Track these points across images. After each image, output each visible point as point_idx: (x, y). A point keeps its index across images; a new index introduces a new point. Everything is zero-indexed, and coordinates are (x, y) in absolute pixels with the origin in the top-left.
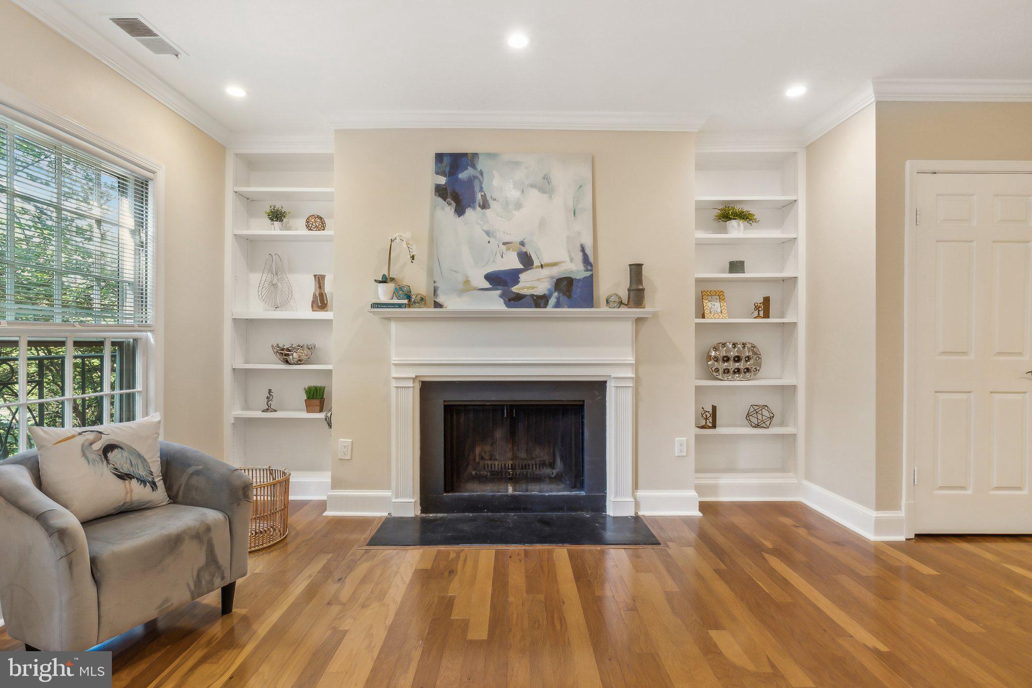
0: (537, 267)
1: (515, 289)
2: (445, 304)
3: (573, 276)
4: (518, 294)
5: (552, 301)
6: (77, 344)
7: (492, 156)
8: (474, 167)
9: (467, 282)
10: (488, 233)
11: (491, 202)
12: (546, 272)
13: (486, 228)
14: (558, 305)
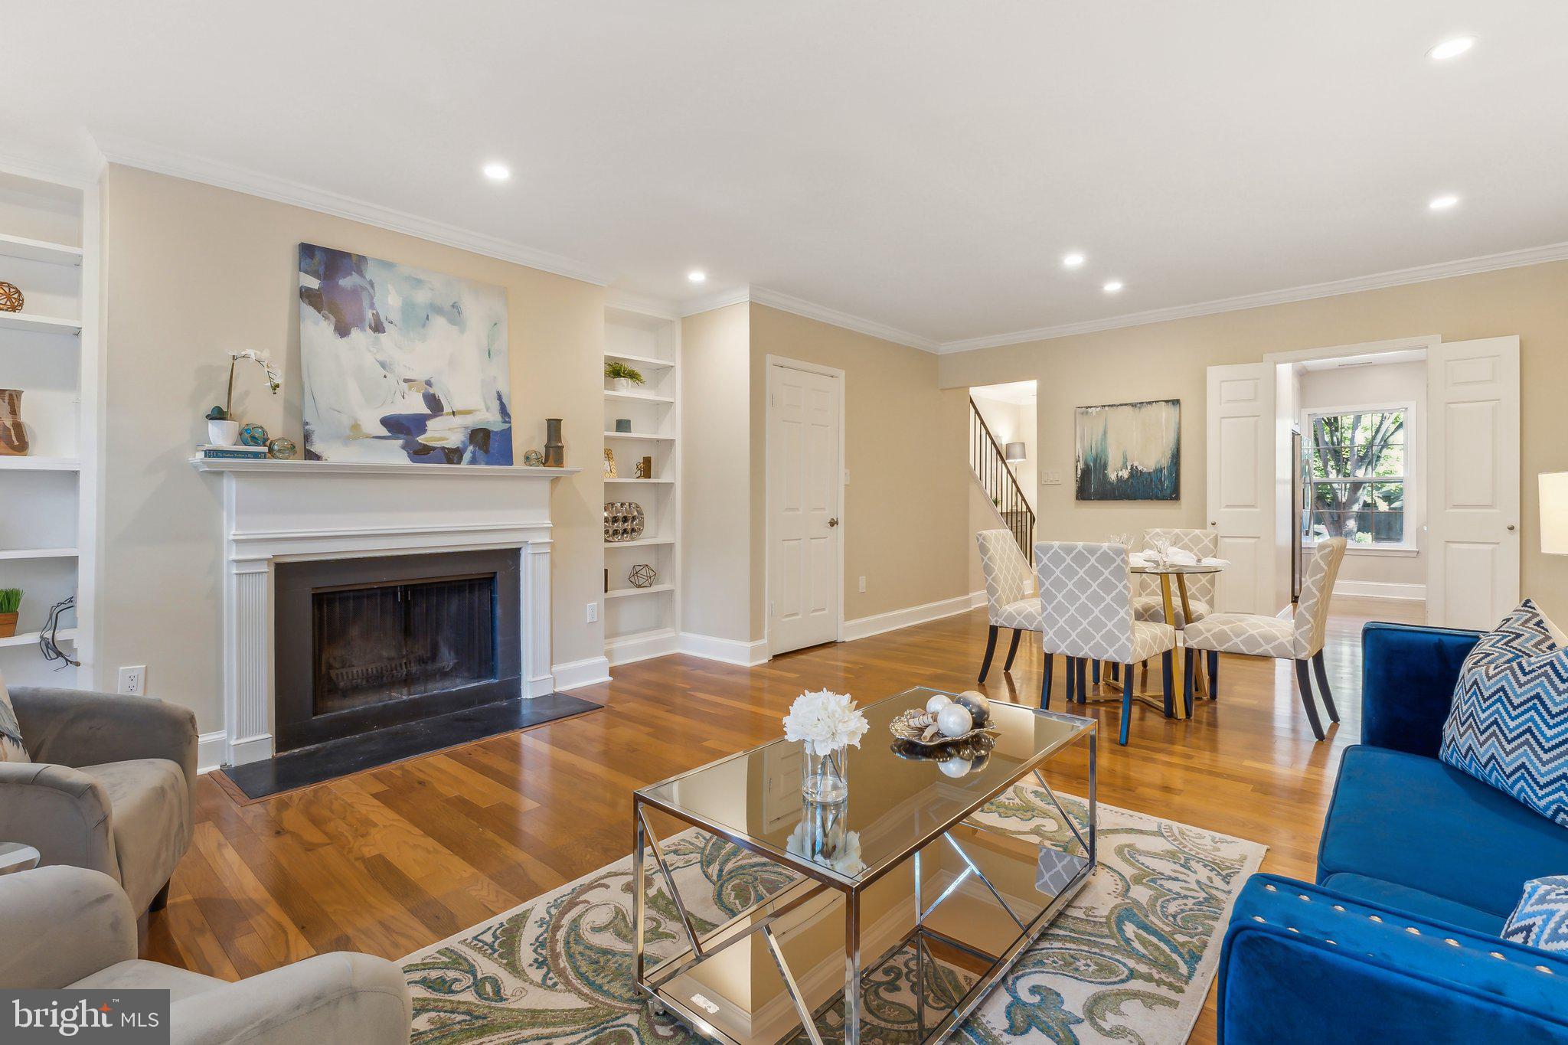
0: (448, 414)
1: (421, 439)
2: (324, 455)
3: (491, 428)
4: (425, 445)
5: (467, 456)
7: (387, 265)
8: (360, 273)
9: (356, 427)
10: (383, 365)
11: (386, 324)
12: (458, 421)
13: (380, 358)
14: (473, 461)
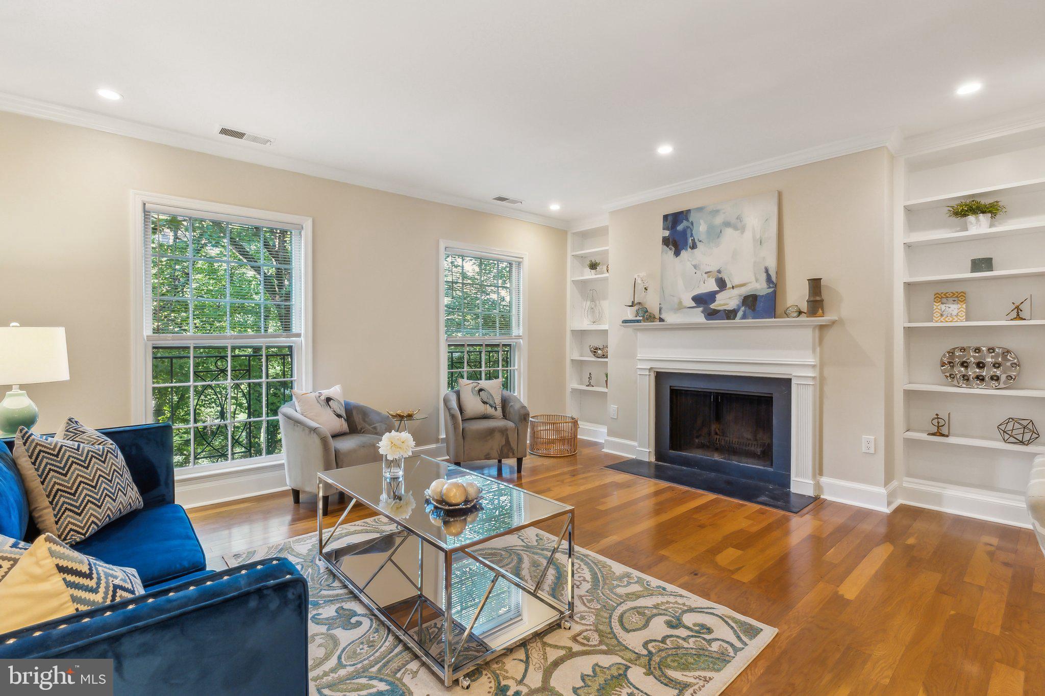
0: (729, 288)
1: (713, 306)
2: (666, 319)
3: (758, 293)
4: (714, 310)
5: (740, 314)
6: (487, 345)
7: (700, 209)
8: (687, 220)
9: (680, 303)
10: (695, 267)
11: (698, 244)
12: (736, 292)
13: (693, 263)
14: (744, 317)
